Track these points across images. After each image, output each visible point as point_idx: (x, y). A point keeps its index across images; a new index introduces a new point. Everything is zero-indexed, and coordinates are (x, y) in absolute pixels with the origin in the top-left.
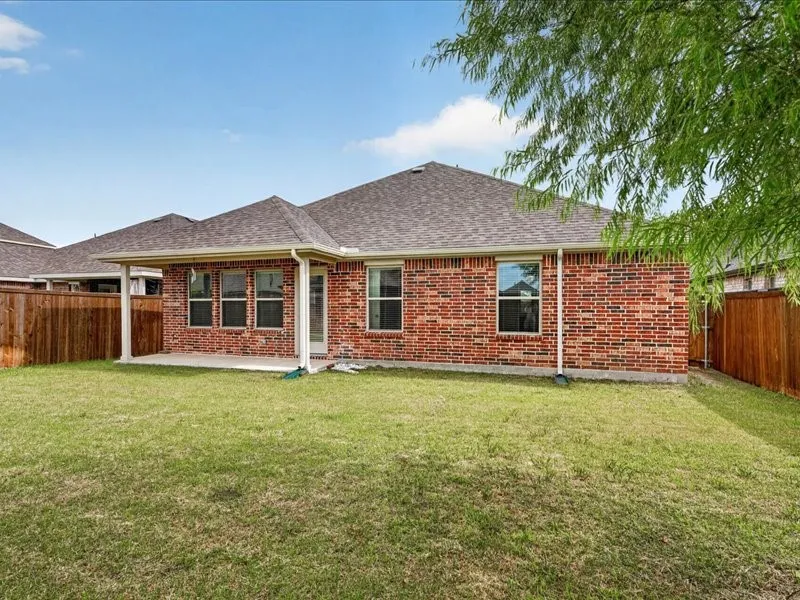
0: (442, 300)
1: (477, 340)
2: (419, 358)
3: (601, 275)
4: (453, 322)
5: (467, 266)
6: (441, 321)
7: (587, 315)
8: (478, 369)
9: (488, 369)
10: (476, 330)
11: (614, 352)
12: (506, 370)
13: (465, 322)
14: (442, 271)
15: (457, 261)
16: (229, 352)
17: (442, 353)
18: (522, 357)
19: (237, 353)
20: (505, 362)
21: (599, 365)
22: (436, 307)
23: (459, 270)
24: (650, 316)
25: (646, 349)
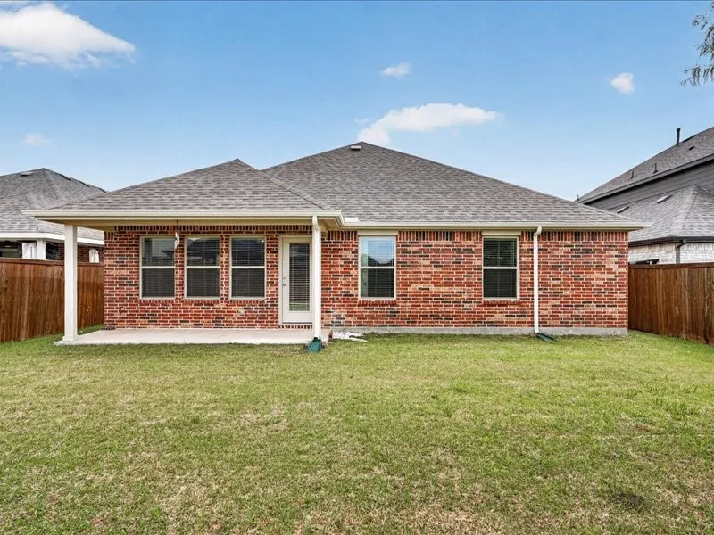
0: (435, 269)
1: (467, 306)
2: (413, 323)
3: (567, 249)
4: (444, 289)
5: (457, 239)
6: (433, 288)
7: (556, 282)
8: (467, 331)
9: (477, 330)
10: (465, 296)
11: (576, 312)
12: (491, 331)
13: (455, 289)
14: (433, 242)
15: (447, 234)
16: (197, 325)
17: (435, 318)
18: (505, 319)
19: (208, 326)
20: (491, 324)
21: (565, 324)
22: (429, 276)
23: (450, 243)
24: (601, 283)
25: (599, 309)
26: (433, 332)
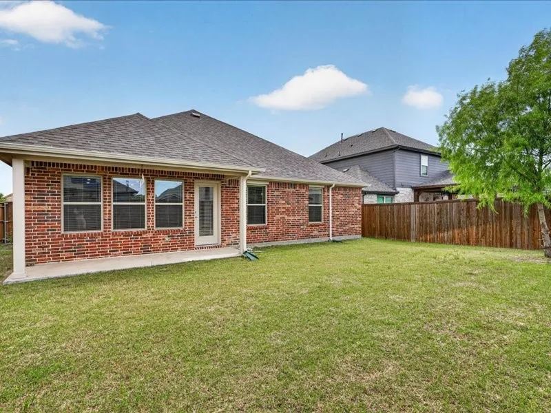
0: (287, 206)
1: (302, 227)
2: (276, 239)
3: (342, 196)
4: (292, 218)
5: (298, 189)
6: (287, 218)
7: (337, 213)
8: (302, 242)
9: (306, 241)
10: (301, 221)
11: (345, 228)
12: (313, 240)
13: (297, 218)
14: (287, 190)
15: (293, 185)
17: (287, 235)
18: (318, 233)
20: (313, 237)
21: (341, 234)
22: (283, 210)
23: (294, 190)
24: (353, 213)
25: (352, 226)
26: (293, 243)
